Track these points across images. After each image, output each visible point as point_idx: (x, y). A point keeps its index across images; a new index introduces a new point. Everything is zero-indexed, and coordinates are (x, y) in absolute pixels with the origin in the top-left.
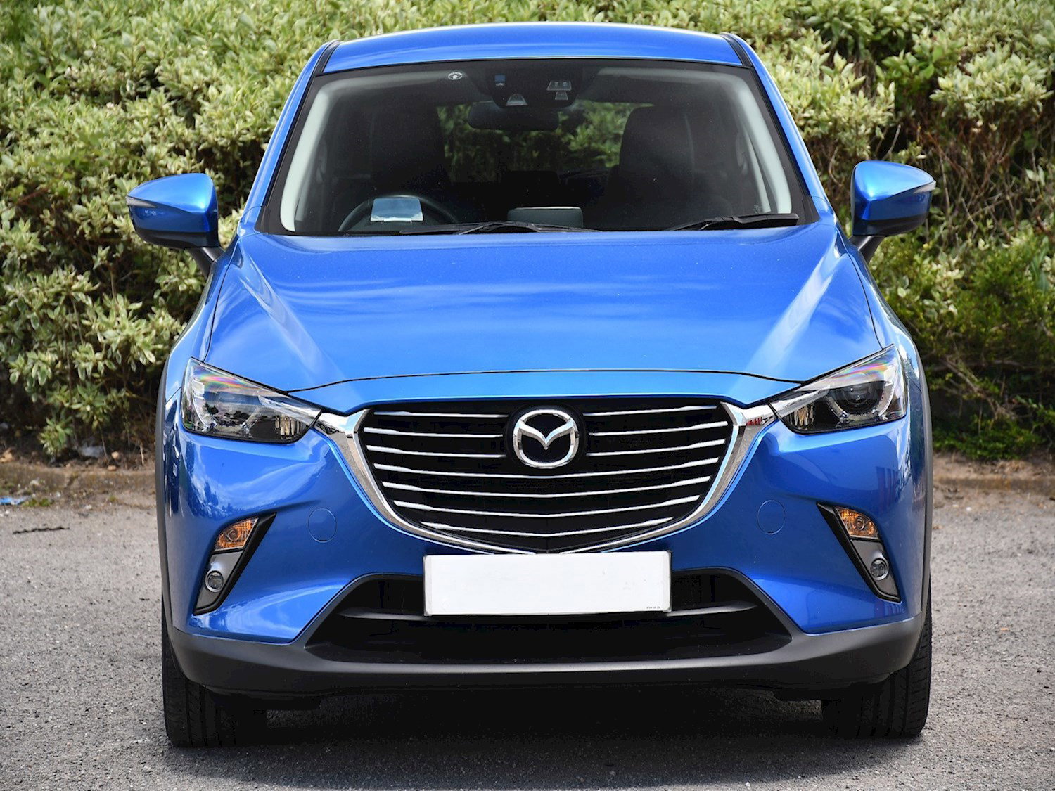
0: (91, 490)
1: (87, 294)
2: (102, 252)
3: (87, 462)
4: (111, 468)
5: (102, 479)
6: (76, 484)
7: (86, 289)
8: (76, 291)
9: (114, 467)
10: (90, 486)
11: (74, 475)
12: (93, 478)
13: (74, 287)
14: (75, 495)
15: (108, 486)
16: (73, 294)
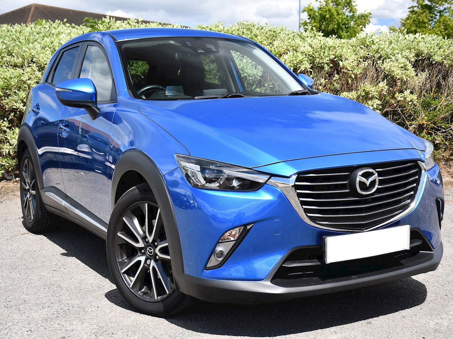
0: (8, 191)
1: (8, 127)
2: (12, 114)
3: (8, 181)
4: (15, 183)
5: (12, 187)
6: (3, 189)
7: (6, 126)
8: (3, 126)
9: (17, 183)
10: (8, 190)
11: (3, 186)
12: (9, 187)
13: (2, 125)
14: (3, 193)
15: (14, 190)
16: (2, 127)
